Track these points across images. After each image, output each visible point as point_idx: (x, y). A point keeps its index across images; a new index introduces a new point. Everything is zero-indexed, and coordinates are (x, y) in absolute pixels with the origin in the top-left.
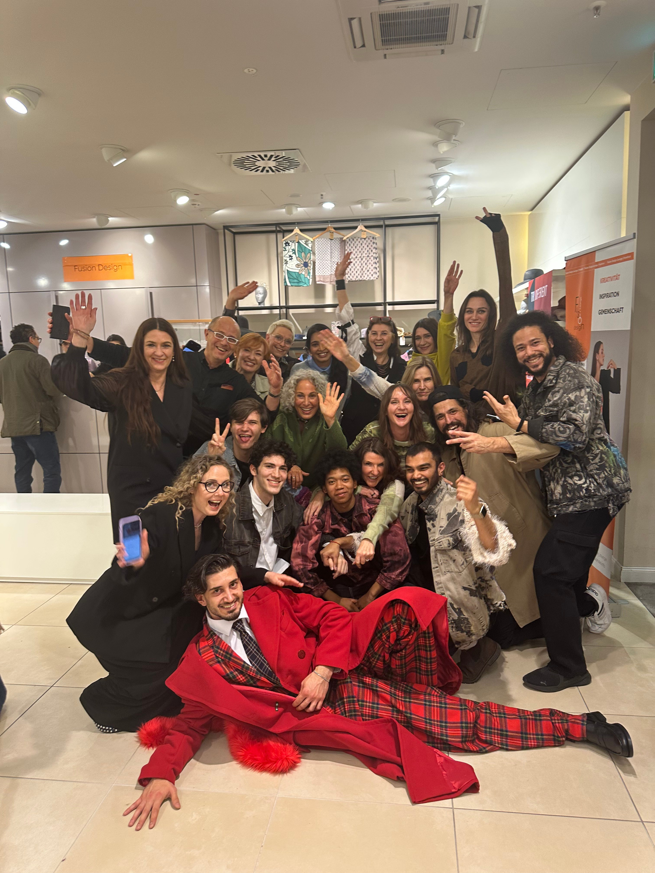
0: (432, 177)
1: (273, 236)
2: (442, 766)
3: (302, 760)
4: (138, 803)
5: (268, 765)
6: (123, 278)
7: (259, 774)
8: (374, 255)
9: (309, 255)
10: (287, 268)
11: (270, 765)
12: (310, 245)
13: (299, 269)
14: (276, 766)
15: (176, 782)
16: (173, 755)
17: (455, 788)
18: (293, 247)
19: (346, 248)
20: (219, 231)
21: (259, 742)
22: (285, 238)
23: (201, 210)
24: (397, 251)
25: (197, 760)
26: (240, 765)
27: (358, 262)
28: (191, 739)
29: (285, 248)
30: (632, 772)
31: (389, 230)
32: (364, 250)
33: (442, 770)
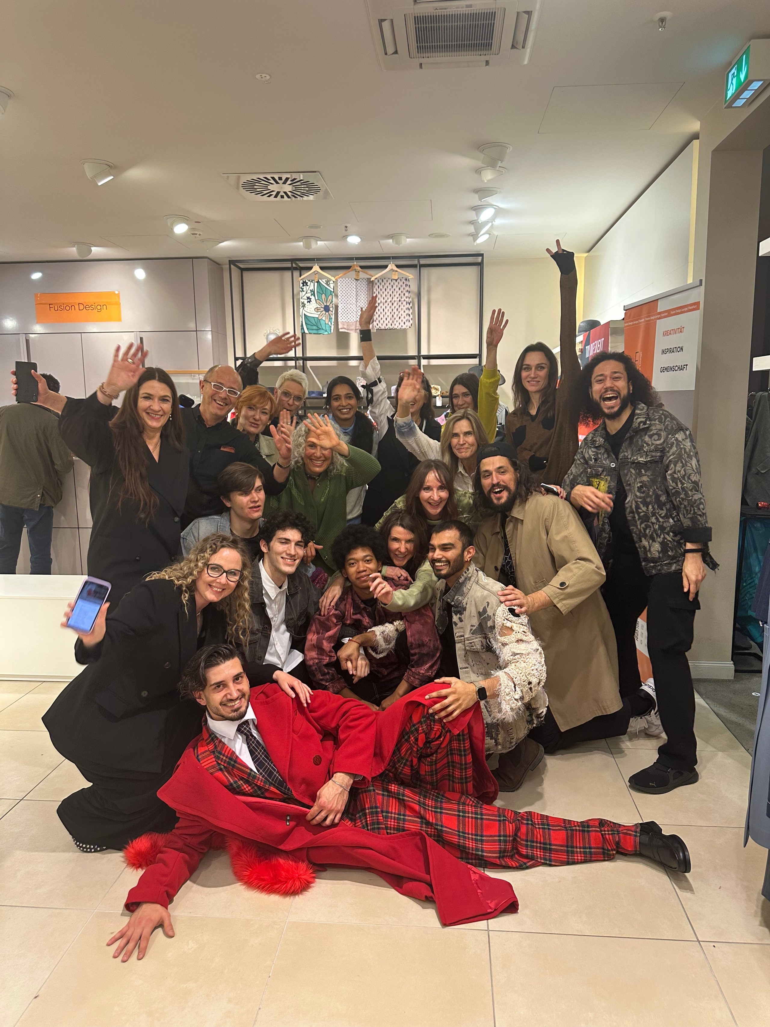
0: (474, 210)
1: (288, 274)
2: (477, 884)
3: (317, 880)
4: (124, 931)
5: (277, 886)
6: (109, 319)
7: (267, 896)
8: (407, 300)
9: (330, 297)
10: (304, 312)
11: (279, 885)
12: (332, 286)
13: (319, 313)
14: (286, 886)
15: (169, 906)
16: (166, 876)
17: (491, 908)
18: (312, 288)
19: (375, 290)
20: (224, 266)
21: (266, 859)
22: (302, 277)
23: (203, 241)
24: (433, 296)
25: (194, 882)
26: (244, 887)
27: (388, 308)
28: (187, 857)
29: (303, 289)
30: (688, 888)
31: (424, 271)
32: (395, 293)
33: (477, 888)
